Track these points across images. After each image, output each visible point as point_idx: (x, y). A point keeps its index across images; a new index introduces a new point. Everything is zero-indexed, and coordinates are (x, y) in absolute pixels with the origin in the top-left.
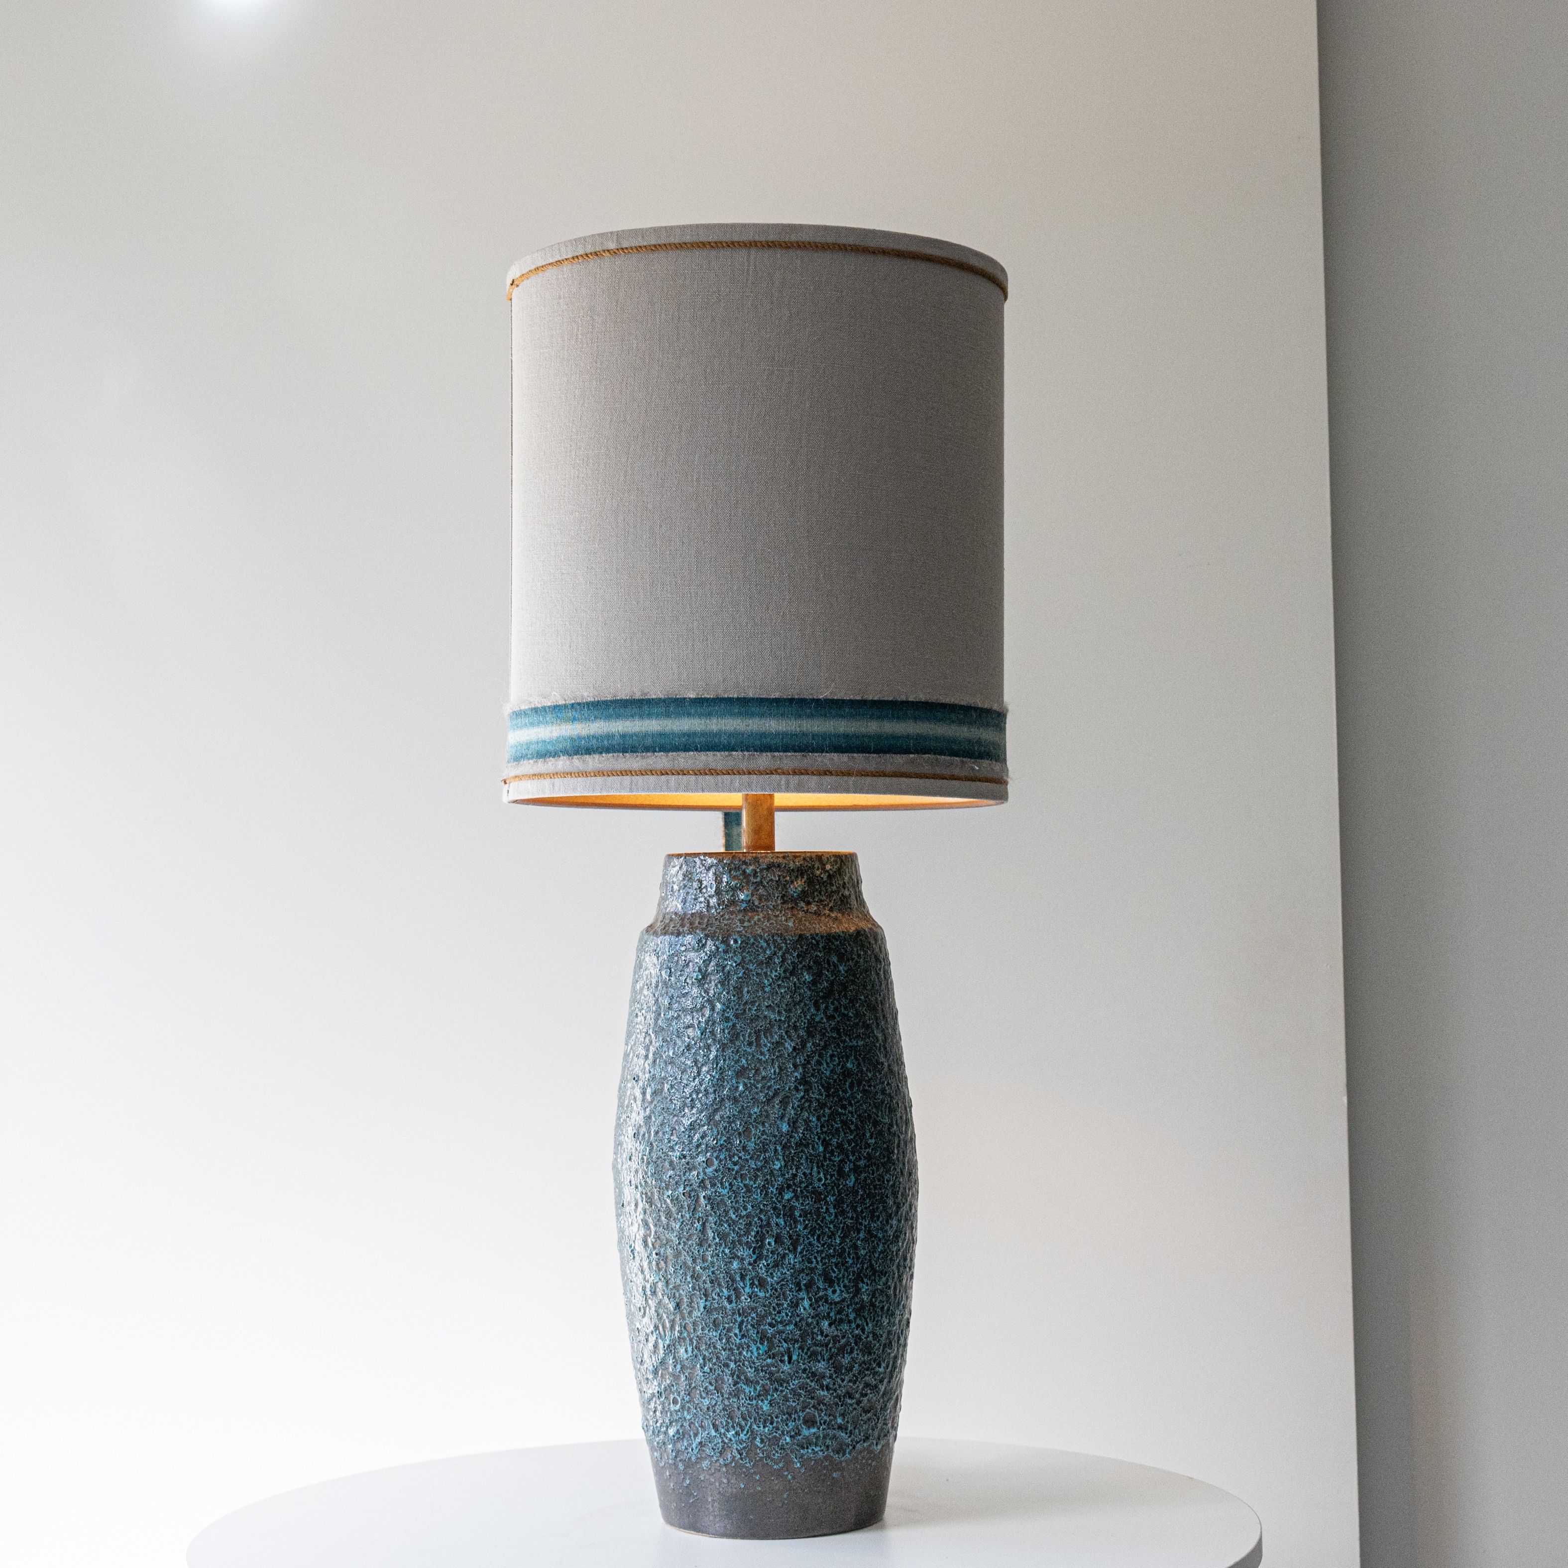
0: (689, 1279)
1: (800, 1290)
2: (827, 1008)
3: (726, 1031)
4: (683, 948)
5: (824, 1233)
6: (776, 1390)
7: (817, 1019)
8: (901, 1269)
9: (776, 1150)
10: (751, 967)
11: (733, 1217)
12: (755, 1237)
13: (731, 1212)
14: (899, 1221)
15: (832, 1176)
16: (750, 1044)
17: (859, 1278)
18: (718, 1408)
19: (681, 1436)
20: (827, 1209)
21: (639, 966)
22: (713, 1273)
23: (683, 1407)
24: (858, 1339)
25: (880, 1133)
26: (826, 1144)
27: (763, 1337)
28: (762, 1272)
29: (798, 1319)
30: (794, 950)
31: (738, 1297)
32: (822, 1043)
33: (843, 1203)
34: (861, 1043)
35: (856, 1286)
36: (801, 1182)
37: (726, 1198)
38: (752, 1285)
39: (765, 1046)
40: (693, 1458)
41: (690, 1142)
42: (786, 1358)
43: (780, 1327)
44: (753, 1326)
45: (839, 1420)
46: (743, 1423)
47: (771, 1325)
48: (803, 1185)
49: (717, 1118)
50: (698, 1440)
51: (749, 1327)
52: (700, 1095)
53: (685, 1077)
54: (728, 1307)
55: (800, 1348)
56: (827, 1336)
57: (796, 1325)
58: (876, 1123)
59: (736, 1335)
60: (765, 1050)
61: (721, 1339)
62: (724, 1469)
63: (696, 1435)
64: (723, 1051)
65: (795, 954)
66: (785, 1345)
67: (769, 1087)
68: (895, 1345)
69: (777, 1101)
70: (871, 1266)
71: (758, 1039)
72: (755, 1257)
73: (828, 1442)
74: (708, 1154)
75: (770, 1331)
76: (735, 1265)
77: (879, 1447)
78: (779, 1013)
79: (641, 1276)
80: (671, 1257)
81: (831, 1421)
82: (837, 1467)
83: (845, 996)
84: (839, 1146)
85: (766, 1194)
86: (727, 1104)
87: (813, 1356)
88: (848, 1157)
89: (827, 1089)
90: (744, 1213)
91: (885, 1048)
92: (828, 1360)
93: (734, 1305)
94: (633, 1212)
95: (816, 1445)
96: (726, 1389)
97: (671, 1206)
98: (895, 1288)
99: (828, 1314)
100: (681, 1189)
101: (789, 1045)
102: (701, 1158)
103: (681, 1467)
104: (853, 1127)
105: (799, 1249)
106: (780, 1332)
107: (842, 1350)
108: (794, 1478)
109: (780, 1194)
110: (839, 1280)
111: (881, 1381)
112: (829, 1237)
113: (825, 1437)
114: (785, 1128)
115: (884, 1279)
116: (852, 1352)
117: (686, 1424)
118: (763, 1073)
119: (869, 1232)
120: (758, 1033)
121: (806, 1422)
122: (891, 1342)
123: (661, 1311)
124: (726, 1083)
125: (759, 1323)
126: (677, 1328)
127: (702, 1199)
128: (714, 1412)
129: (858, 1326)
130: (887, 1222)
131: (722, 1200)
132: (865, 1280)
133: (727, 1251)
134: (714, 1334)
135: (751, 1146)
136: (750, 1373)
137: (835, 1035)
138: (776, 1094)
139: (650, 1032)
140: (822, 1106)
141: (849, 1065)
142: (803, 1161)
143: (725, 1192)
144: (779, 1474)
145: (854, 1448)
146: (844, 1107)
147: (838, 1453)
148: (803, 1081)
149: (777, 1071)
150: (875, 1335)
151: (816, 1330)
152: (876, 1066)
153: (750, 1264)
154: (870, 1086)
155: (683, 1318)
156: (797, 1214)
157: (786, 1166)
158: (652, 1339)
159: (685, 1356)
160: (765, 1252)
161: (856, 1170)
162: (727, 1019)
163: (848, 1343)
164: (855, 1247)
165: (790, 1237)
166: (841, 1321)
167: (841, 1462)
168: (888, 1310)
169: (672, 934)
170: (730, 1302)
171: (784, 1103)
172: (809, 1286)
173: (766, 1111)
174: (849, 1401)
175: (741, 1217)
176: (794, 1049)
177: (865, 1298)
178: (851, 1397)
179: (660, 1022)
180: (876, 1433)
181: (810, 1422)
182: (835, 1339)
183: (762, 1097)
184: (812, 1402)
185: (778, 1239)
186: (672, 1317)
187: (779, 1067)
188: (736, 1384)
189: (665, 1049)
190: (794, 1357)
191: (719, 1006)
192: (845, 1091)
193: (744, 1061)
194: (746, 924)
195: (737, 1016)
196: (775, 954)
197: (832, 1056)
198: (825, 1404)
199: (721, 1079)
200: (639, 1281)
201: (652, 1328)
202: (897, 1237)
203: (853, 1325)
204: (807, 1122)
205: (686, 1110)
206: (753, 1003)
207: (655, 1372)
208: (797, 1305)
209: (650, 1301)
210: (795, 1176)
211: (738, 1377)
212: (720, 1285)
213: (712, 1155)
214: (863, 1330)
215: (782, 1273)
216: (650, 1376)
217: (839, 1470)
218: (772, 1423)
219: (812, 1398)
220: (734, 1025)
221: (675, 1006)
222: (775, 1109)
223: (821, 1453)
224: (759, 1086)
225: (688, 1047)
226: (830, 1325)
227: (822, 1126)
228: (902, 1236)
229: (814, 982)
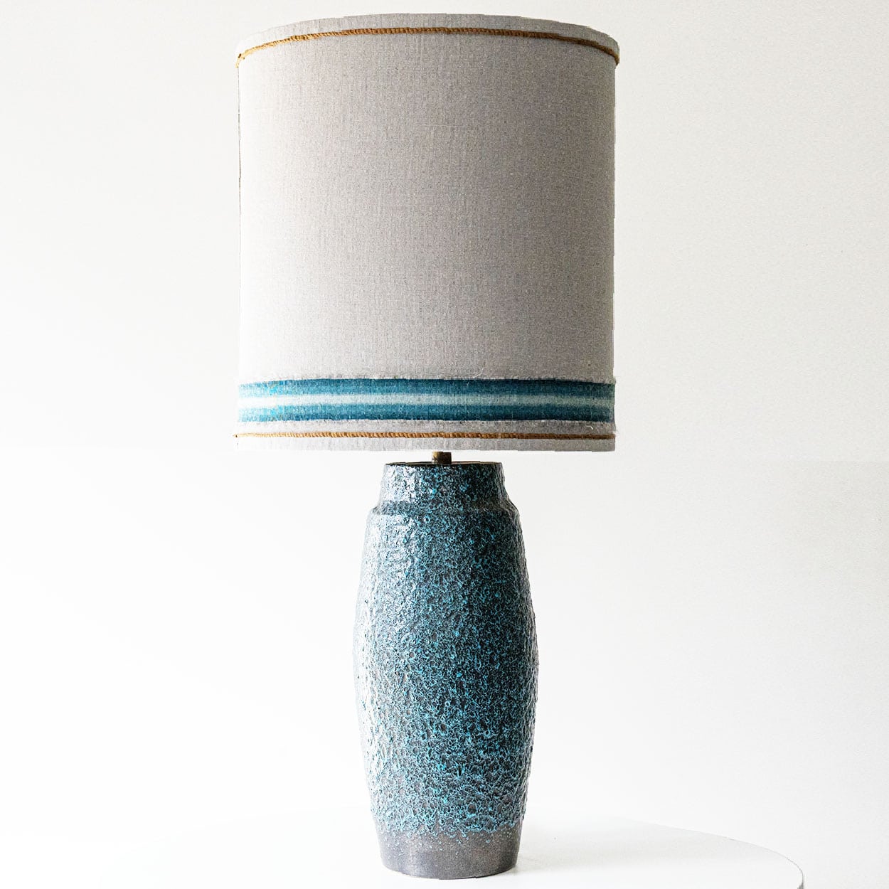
0: (399, 724)
1: (467, 731)
2: (483, 561)
3: (422, 575)
4: (395, 523)
5: (481, 698)
6: (451, 791)
7: (477, 567)
8: (528, 717)
9: (452, 648)
10: (437, 535)
11: (426, 687)
12: (439, 699)
13: (424, 684)
14: (527, 689)
15: (486, 663)
16: (436, 582)
17: (502, 724)
18: (417, 801)
19: (393, 817)
20: (483, 684)
21: (368, 533)
22: (413, 721)
23: (395, 800)
24: (501, 760)
25: (515, 636)
26: (482, 644)
27: (444, 760)
28: (443, 722)
29: (465, 749)
30: (463, 524)
31: (429, 735)
32: (481, 583)
33: (492, 679)
34: (504, 581)
35: (501, 728)
36: (467, 667)
37: (421, 676)
38: (437, 728)
39: (446, 584)
40: (401, 830)
41: (400, 642)
42: (458, 772)
43: (454, 754)
44: (437, 753)
45: (490, 809)
46: (432, 810)
47: (448, 753)
48: (468, 669)
49: (416, 628)
50: (404, 820)
51: (435, 753)
52: (406, 614)
53: (396, 601)
54: (422, 741)
55: (466, 766)
56: (482, 759)
57: (463, 752)
58: (512, 630)
59: (427, 758)
60: (446, 587)
61: (418, 761)
62: (420, 837)
63: (402, 817)
64: (420, 587)
65: (464, 528)
66: (457, 765)
67: (448, 610)
68: (523, 763)
69: (453, 617)
70: (510, 716)
71: (441, 580)
72: (438, 711)
73: (482, 822)
74: (411, 650)
75: (448, 756)
76: (427, 716)
77: (514, 824)
78: (454, 564)
79: (370, 722)
80: (387, 711)
81: (485, 810)
82: (488, 837)
83: (494, 553)
84: (490, 645)
85: (446, 674)
86: (423, 619)
87: (474, 771)
88: (496, 651)
89: (483, 610)
90: (432, 685)
91: (519, 584)
92: (484, 774)
93: (425, 740)
94: (365, 682)
95: (476, 823)
96: (421, 790)
97: (387, 680)
98: (524, 729)
99: (483, 746)
100: (394, 670)
101: (460, 584)
102: (406, 652)
103: (394, 834)
104: (498, 633)
105: (466, 707)
106: (454, 757)
107: (491, 768)
108: (462, 843)
109: (454, 674)
110: (490, 726)
111: (515, 785)
112: (484, 700)
113: (481, 819)
114: (457, 634)
115: (517, 724)
116: (498, 768)
117: (397, 810)
118: (444, 601)
119: (509, 696)
120: (441, 576)
121: (470, 810)
122: (521, 762)
123: (381, 742)
124: (421, 607)
125: (441, 751)
126: (392, 753)
127: (406, 677)
128: (414, 803)
129: (501, 753)
130: (520, 690)
131: (419, 677)
132: (506, 725)
133: (421, 708)
134: (414, 757)
135: (436, 644)
136: (436, 781)
137: (488, 577)
138: (452, 614)
139: (375, 574)
140: (480, 620)
141: (496, 596)
142: (469, 654)
143: (420, 672)
144: (453, 841)
145: (498, 825)
146: (493, 621)
147: (489, 828)
148: (469, 606)
149: (453, 599)
150: (512, 758)
151: (475, 755)
152: (513, 595)
153: (436, 716)
154: (509, 608)
155: (395, 747)
156: (465, 686)
157: (458, 656)
158: (376, 758)
159: (397, 770)
160: (445, 709)
161: (501, 659)
162: (422, 568)
163: (495, 763)
164: (500, 706)
165: (461, 700)
166: (491, 750)
167: (491, 834)
168: (520, 742)
169: (389, 514)
170: (424, 738)
171: (457, 618)
172: (472, 729)
173: (446, 624)
174: (495, 797)
175: (431, 688)
176: (463, 586)
177: (506, 736)
178: (497, 795)
179: (381, 568)
180: (512, 815)
181: (472, 810)
182: (487, 761)
183: (443, 615)
184: (473, 798)
185: (453, 702)
186: (388, 746)
187: (454, 598)
188: (426, 787)
189: (384, 584)
190: (463, 772)
191: (417, 560)
192: (494, 612)
193: (432, 593)
194: (434, 509)
195: (428, 565)
196: (451, 528)
197: (487, 590)
198: (481, 800)
199: (418, 604)
200: (369, 724)
201: (376, 752)
202: (525, 699)
203: (498, 752)
204: (470, 630)
205: (397, 622)
206: (438, 557)
207: (378, 778)
208: (464, 741)
209: (375, 736)
210: (463, 663)
211: (428, 783)
212: (417, 728)
213: (413, 650)
214: (504, 755)
215: (455, 722)
216: (375, 781)
217: (490, 838)
218: (449, 811)
219: (473, 796)
220: (426, 571)
221: (390, 559)
222: (452, 623)
223: (478, 829)
224: (442, 609)
225: (399, 584)
226: (484, 753)
227: (480, 633)
228: (529, 698)
229: (476, 545)
